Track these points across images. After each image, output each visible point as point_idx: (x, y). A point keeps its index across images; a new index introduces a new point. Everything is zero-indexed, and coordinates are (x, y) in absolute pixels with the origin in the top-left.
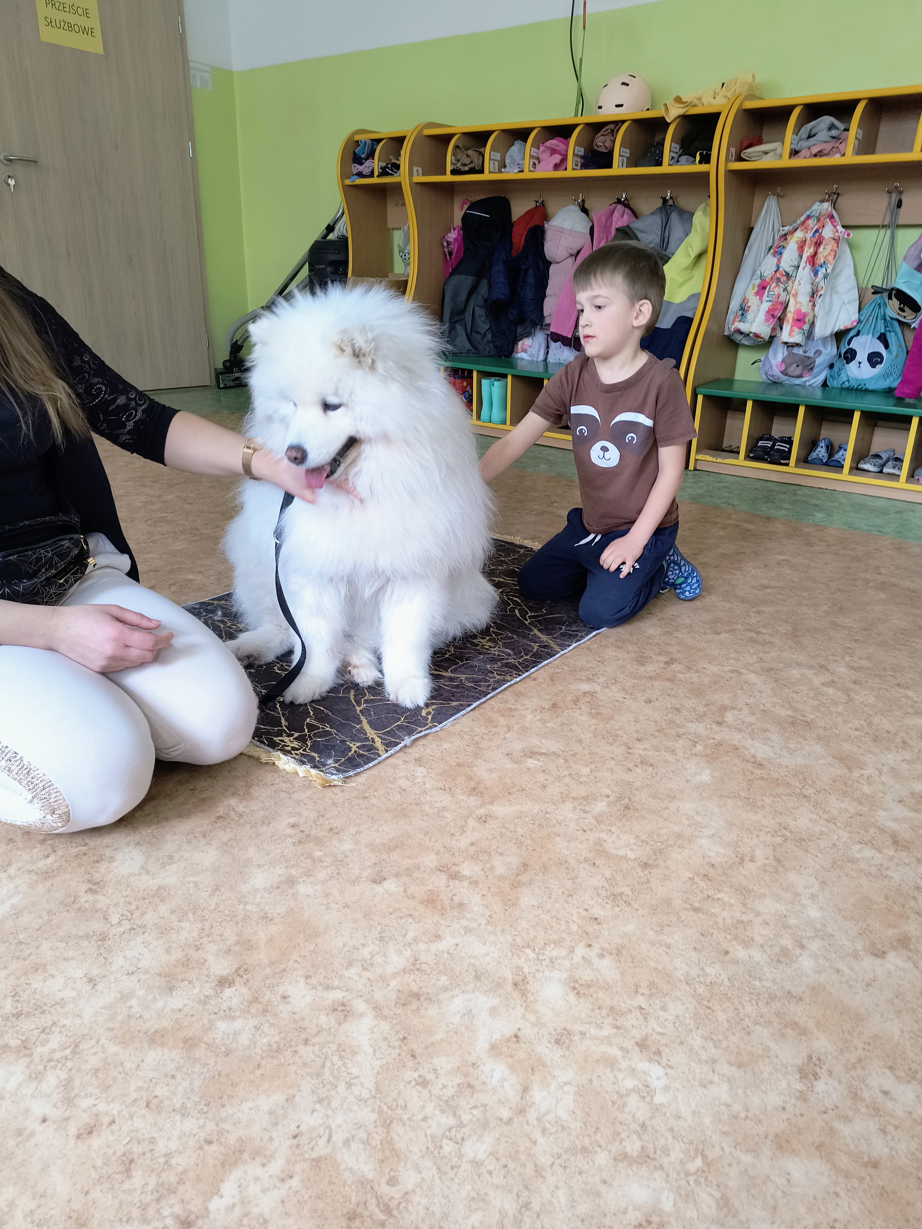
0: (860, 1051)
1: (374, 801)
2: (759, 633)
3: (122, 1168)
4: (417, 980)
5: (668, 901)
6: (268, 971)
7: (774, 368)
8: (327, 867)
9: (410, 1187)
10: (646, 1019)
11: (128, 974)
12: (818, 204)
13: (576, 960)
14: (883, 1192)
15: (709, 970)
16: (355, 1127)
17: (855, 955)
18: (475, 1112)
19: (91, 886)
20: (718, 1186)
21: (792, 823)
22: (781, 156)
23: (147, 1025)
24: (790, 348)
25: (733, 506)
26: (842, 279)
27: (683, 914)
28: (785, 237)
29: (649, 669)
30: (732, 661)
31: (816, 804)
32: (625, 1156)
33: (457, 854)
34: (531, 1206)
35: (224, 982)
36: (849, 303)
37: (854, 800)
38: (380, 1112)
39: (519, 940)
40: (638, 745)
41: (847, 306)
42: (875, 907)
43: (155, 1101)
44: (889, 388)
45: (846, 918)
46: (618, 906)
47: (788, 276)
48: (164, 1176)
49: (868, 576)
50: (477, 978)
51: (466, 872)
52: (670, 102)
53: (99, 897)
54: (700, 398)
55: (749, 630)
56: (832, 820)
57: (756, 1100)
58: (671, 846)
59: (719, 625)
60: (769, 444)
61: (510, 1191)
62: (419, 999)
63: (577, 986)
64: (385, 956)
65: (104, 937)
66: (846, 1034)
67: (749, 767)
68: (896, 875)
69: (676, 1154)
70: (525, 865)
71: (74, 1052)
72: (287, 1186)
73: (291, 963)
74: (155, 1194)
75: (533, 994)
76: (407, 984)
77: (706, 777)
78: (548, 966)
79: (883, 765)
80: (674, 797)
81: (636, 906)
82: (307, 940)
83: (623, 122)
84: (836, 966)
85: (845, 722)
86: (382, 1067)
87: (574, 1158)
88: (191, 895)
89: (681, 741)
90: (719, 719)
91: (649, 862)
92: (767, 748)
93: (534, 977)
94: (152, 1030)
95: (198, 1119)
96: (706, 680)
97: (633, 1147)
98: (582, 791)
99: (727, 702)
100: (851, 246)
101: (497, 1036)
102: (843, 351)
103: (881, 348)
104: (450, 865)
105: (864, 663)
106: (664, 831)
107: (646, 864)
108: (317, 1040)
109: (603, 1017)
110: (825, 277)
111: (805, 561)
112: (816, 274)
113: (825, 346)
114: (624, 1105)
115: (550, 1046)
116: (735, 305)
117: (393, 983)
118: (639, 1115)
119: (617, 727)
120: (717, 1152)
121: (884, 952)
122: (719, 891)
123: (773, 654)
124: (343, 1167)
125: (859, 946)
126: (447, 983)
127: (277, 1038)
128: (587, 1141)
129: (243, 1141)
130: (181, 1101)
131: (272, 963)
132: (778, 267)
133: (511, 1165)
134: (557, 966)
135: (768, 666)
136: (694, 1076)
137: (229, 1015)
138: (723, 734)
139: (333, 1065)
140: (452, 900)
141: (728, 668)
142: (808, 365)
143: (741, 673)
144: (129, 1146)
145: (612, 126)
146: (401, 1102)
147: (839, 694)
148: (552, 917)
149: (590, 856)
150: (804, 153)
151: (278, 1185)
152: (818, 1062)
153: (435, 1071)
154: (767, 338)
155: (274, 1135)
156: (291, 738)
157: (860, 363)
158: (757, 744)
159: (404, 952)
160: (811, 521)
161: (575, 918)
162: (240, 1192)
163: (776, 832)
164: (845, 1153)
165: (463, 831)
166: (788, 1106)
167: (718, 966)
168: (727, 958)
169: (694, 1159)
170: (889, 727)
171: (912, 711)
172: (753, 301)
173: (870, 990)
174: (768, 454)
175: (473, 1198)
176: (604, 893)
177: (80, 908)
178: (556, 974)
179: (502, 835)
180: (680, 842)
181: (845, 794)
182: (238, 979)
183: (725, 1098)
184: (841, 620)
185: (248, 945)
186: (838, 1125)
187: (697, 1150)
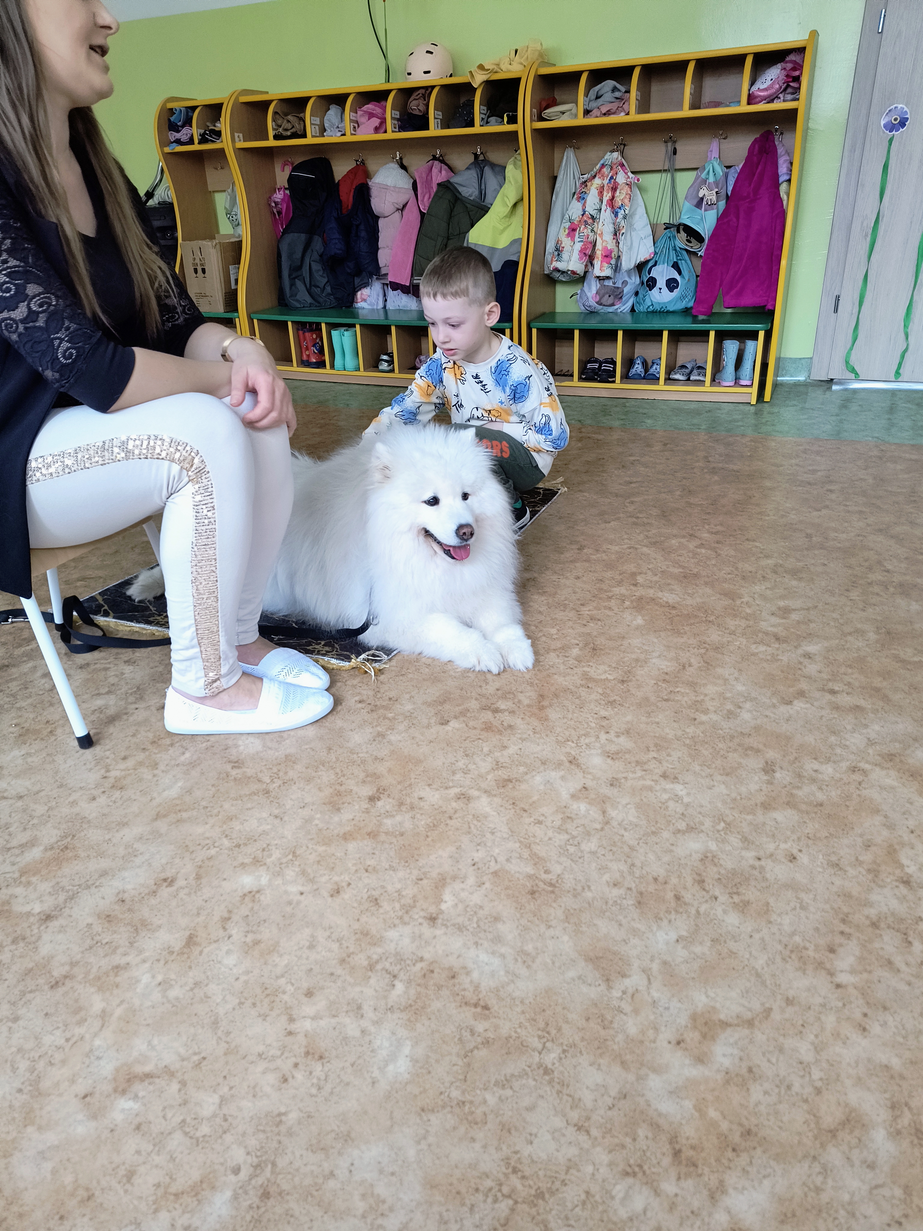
0: (795, 754)
1: (410, 676)
2: (637, 518)
3: (372, 904)
4: (505, 772)
5: (647, 699)
6: (399, 787)
7: (590, 299)
8: (402, 722)
9: (559, 872)
10: (660, 763)
12: (609, 154)
13: (602, 742)
15: (688, 730)
16: (509, 852)
17: (774, 706)
18: (579, 829)
20: (738, 833)
21: (708, 639)
22: (576, 116)
23: (336, 831)
24: (602, 281)
26: (637, 218)
27: (659, 704)
28: (585, 184)
29: (568, 555)
30: (626, 541)
31: (719, 625)
32: (679, 831)
33: (490, 697)
34: (635, 865)
35: (372, 799)
36: (645, 237)
37: (743, 618)
38: (520, 842)
39: (560, 738)
40: (583, 608)
41: (644, 241)
42: (777, 678)
43: (370, 868)
44: (686, 308)
45: (761, 687)
46: (615, 708)
47: (592, 217)
48: (403, 902)
50: (544, 763)
51: (503, 707)
52: (474, 69)
53: (244, 769)
54: (534, 330)
55: (630, 517)
56: (733, 633)
57: (744, 789)
58: (634, 667)
59: (606, 516)
60: (596, 366)
61: (620, 861)
62: (511, 782)
63: (610, 755)
64: (475, 764)
65: (267, 792)
66: (783, 748)
67: (667, 609)
68: (785, 658)
69: (708, 823)
70: (542, 696)
72: (484, 888)
73: (413, 780)
74: (403, 910)
75: (584, 764)
76: (499, 776)
77: (639, 621)
78: (586, 749)
79: (754, 593)
80: (624, 637)
81: (627, 705)
82: (415, 766)
83: (432, 87)
84: (764, 714)
85: (720, 570)
86: (508, 820)
87: (649, 838)
88: (313, 756)
89: (613, 601)
90: (633, 582)
91: (625, 679)
92: (674, 596)
93: (580, 756)
94: (341, 833)
95: (405, 870)
96: (613, 557)
97: (682, 825)
98: (558, 644)
99: (634, 570)
101: (572, 790)
102: (645, 280)
103: (675, 275)
104: (489, 705)
105: (719, 528)
106: (626, 659)
107: (623, 681)
108: (457, 815)
109: (634, 767)
110: (624, 217)
111: (651, 459)
112: (616, 215)
113: (630, 277)
114: (667, 807)
115: (608, 788)
116: (550, 246)
117: (489, 777)
118: (678, 810)
119: (563, 599)
120: (731, 818)
121: (791, 701)
122: (677, 687)
123: (654, 531)
124: (513, 872)
125: (775, 701)
126: (525, 770)
127: (430, 820)
128: (653, 829)
129: (442, 874)
130: (388, 864)
131: (399, 782)
132: (584, 211)
133: (614, 849)
134: (592, 747)
135: (654, 540)
136: (702, 785)
137: (389, 815)
139: (476, 825)
140: (502, 724)
141: (625, 546)
142: (618, 295)
143: (636, 549)
144: (369, 893)
146: (531, 834)
147: (709, 552)
148: (575, 722)
149: (583, 682)
150: (595, 112)
151: (478, 889)
152: (772, 764)
153: (543, 815)
154: (582, 273)
155: (460, 867)
157: (660, 289)
158: (666, 595)
159: (487, 759)
160: (644, 427)
161: (591, 719)
162: (456, 897)
163: (699, 646)
164: (803, 803)
165: (487, 683)
166: (763, 788)
167: (692, 727)
168: (696, 722)
169: (719, 824)
170: (750, 569)
171: (762, 555)
172: (566, 241)
173: (790, 722)
174: (597, 374)
175: (600, 868)
178: (593, 751)
179: (516, 681)
180: (639, 663)
181: (735, 616)
182: (381, 796)
183: (725, 791)
184: (692, 500)
185: (376, 776)
186: (795, 791)
187: (719, 819)
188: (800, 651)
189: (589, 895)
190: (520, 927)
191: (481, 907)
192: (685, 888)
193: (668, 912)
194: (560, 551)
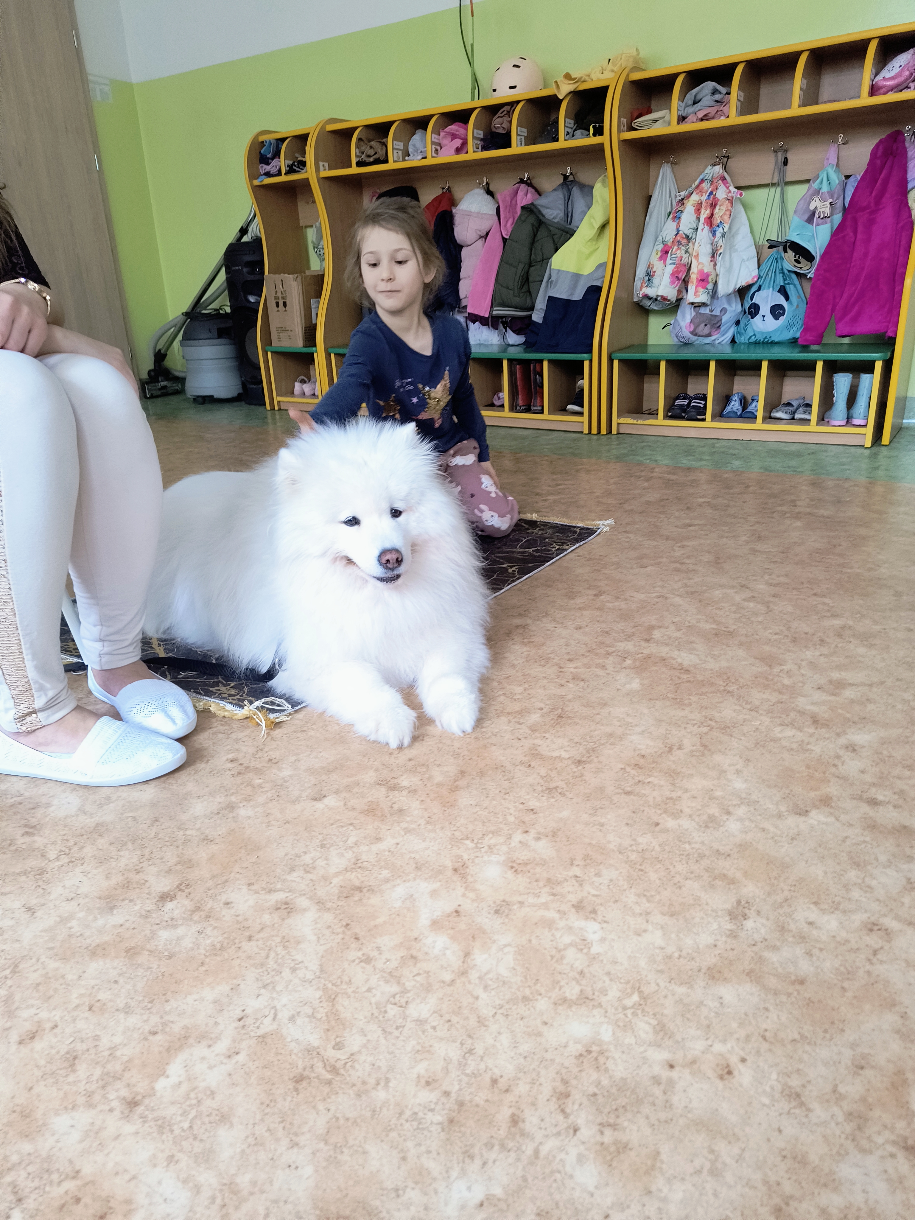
0: (786, 893)
1: (312, 733)
2: (683, 563)
3: (66, 1064)
4: (359, 876)
5: (601, 789)
6: (210, 883)
7: (684, 329)
8: (267, 791)
9: (355, 1049)
10: (581, 885)
11: (68, 900)
12: (710, 167)
13: (513, 844)
14: (810, 1002)
15: (640, 840)
16: (301, 1004)
17: (780, 816)
18: (418, 978)
19: (27, 830)
20: (655, 1015)
21: (717, 715)
22: (669, 124)
23: (88, 941)
24: (697, 309)
25: (656, 461)
26: (739, 238)
27: (615, 799)
28: (682, 202)
29: (579, 601)
30: (658, 589)
31: (739, 698)
32: (565, 1000)
33: (395, 769)
34: (474, 1051)
35: (165, 897)
36: (748, 260)
37: (775, 691)
38: (325, 989)
39: (457, 834)
40: (569, 664)
41: (747, 263)
42: (797, 775)
43: (98, 1004)
44: (794, 338)
45: (769, 787)
46: (553, 797)
47: (687, 237)
48: (109, 1067)
49: (784, 508)
50: (417, 868)
51: (405, 783)
52: (560, 79)
53: (36, 838)
54: (616, 363)
55: (674, 562)
56: (755, 709)
57: (689, 941)
58: (603, 744)
59: (645, 560)
60: (686, 402)
61: (454, 1041)
62: (361, 891)
63: (515, 865)
64: (327, 859)
65: (42, 872)
66: (773, 881)
67: (677, 673)
68: (817, 749)
69: (614, 992)
70: (462, 773)
71: (14, 972)
72: (234, 1061)
73: (233, 874)
74: (100, 1082)
75: (472, 876)
76: (350, 880)
77: (635, 685)
78: (486, 852)
79: (802, 660)
80: (605, 704)
81: (570, 796)
82: (248, 854)
83: (518, 102)
84: (761, 826)
85: (766, 629)
86: (326, 951)
87: (515, 1007)
88: (130, 828)
89: (611, 658)
90: (646, 637)
91: (583, 759)
92: (692, 657)
93: (473, 862)
94: (94, 945)
95: (142, 1015)
96: (634, 606)
97: (572, 991)
98: (517, 707)
99: (654, 622)
100: (745, 206)
101: (438, 913)
102: (747, 306)
103: (781, 300)
104: (389, 779)
106: (596, 733)
107: (579, 762)
108: (261, 935)
109: (540, 888)
110: (723, 236)
111: (725, 501)
112: (714, 234)
113: (729, 303)
114: (562, 958)
115: (490, 916)
116: (641, 272)
117: (335, 881)
118: (577, 964)
119: (548, 652)
120: (653, 987)
121: (807, 811)
122: (650, 776)
123: (697, 580)
124: (289, 1040)
125: (783, 808)
126: (389, 876)
127: (220, 938)
128: (527, 992)
129: (188, 1028)
130: (125, 1002)
131: (214, 877)
132: (678, 231)
133: (455, 1019)
134: (495, 851)
135: (693, 590)
136: (629, 927)
137: (172, 923)
138: (651, 649)
139: (278, 955)
140: (392, 807)
141: (654, 595)
142: (715, 324)
143: (667, 598)
144: (72, 1045)
145: (508, 108)
146: (346, 979)
147: (759, 606)
148: (489, 813)
149: (525, 759)
150: (691, 118)
151: (225, 1061)
152: (746, 905)
153: (378, 948)
154: (674, 300)
155: (220, 1020)
156: (228, 687)
157: (764, 316)
158: (683, 654)
159: (346, 854)
160: (729, 468)
161: (512, 810)
162: (187, 1071)
163: (702, 723)
164: (774, 975)
166: (720, 944)
167: (649, 836)
168: (657, 828)
169: (631, 995)
170: (807, 629)
171: (829, 614)
172: (658, 265)
173: (795, 842)
174: (685, 411)
175: (418, 1051)
176: (540, 788)
177: (17, 850)
178: (494, 858)
179: (439, 750)
180: (612, 740)
181: (766, 687)
182: (180, 893)
183: (660, 942)
184: (760, 546)
185: (189, 864)
186: (767, 954)
187: (633, 988)
188: (843, 741)
189: (381, 1095)
190: (251, 1140)
191: (213, 1093)
192: (533, 1104)
193: (489, 1146)
194: (571, 595)
